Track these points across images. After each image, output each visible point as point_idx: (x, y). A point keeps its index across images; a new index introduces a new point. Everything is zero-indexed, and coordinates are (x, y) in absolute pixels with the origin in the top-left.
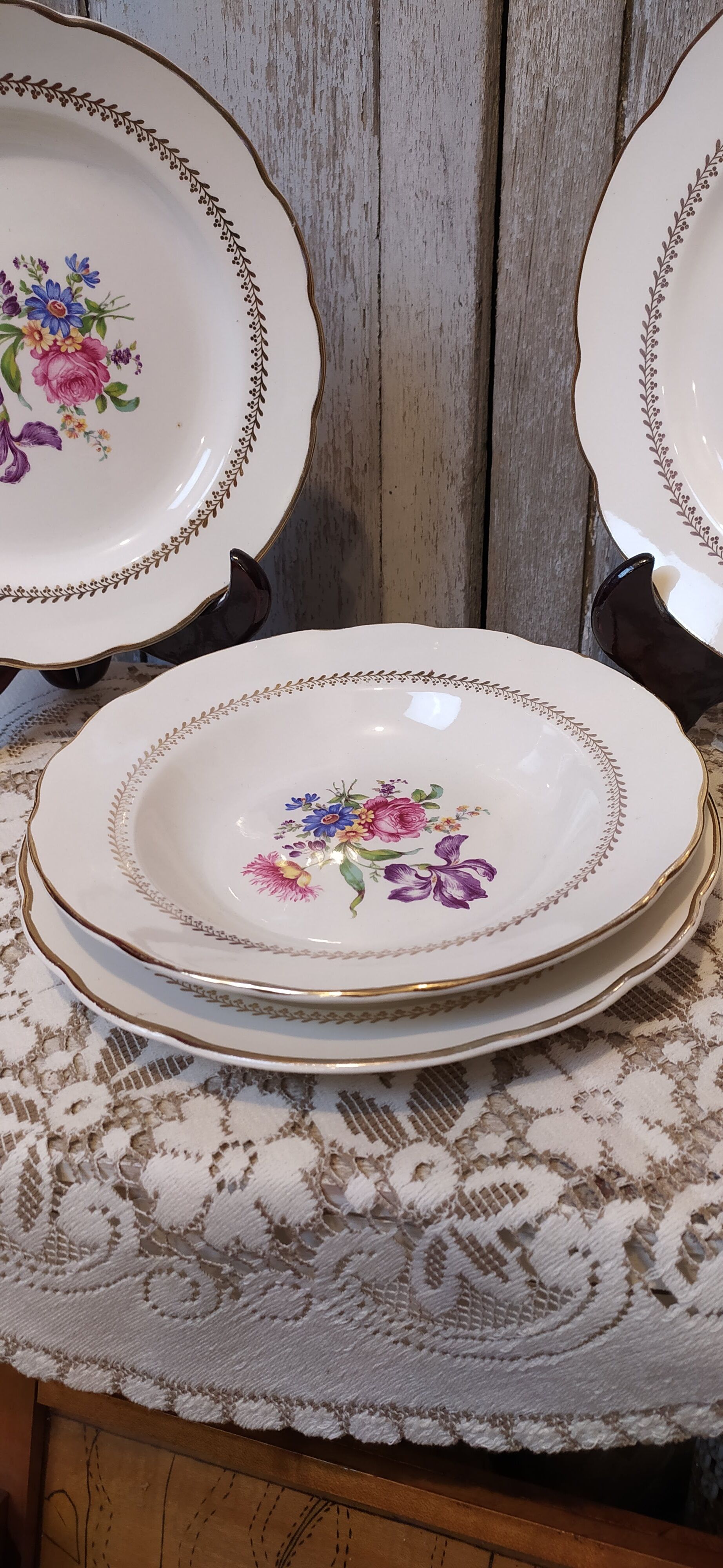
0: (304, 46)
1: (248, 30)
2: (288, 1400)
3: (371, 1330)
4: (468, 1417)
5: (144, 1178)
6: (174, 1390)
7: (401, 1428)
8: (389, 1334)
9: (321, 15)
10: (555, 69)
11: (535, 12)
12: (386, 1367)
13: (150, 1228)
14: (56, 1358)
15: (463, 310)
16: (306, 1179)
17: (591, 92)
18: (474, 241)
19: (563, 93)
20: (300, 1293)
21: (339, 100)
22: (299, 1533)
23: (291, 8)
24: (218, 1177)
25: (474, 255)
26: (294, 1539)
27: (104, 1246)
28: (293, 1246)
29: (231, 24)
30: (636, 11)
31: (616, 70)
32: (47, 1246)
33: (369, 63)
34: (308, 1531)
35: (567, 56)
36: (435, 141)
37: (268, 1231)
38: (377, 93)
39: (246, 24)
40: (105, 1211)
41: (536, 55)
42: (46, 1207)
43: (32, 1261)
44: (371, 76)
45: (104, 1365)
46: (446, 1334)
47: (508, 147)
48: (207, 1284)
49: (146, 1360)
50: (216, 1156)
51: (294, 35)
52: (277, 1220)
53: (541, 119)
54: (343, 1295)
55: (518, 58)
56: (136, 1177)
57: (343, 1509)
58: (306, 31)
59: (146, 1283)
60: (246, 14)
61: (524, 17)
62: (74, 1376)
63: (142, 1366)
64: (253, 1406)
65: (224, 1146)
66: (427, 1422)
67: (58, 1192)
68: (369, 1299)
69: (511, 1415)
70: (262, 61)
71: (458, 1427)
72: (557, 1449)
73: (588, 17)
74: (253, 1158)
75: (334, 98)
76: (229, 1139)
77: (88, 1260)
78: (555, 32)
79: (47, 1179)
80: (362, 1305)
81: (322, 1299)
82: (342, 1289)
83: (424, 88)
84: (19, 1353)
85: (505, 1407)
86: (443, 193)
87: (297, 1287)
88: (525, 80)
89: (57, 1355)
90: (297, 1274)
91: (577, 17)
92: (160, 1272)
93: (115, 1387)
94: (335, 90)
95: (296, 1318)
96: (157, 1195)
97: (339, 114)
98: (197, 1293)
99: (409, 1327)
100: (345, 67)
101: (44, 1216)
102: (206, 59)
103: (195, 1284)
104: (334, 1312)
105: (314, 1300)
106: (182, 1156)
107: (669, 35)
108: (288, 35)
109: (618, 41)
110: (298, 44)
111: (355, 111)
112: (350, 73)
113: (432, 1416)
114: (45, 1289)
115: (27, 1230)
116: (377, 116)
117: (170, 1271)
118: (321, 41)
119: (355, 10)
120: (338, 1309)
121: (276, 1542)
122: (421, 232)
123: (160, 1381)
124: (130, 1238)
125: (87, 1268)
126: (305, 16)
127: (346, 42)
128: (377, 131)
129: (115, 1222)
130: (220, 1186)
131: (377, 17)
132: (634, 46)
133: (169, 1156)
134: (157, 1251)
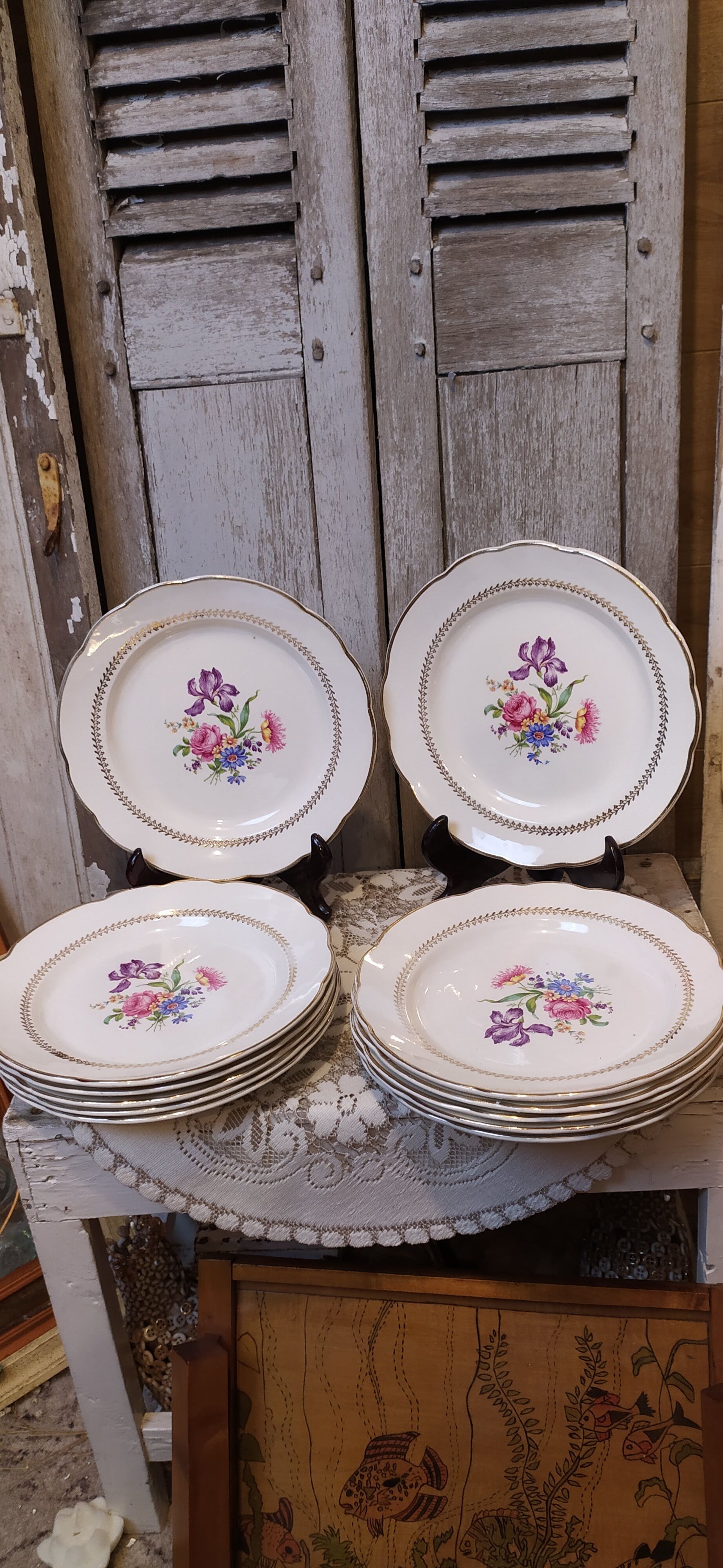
0: (278, 550)
1: (247, 542)
2: (375, 1228)
3: (412, 1178)
4: (459, 1219)
5: (308, 1115)
6: (320, 1231)
7: (429, 1233)
8: (420, 1179)
9: (286, 535)
10: (411, 556)
11: (398, 531)
12: (420, 1199)
13: (313, 1139)
14: (263, 1223)
15: (375, 673)
16: (380, 1104)
17: (430, 566)
18: (377, 640)
19: (416, 567)
20: (380, 1163)
21: (299, 574)
22: (378, 1323)
23: (270, 532)
24: (341, 1110)
25: (378, 646)
26: (376, 1327)
27: (291, 1152)
28: (377, 1137)
29: (236, 539)
30: (448, 529)
31: (441, 555)
32: (264, 1157)
33: (313, 558)
34: (382, 1321)
35: (416, 550)
36: (352, 593)
37: (366, 1131)
38: (319, 570)
39: (246, 538)
40: (291, 1135)
41: (400, 550)
42: (264, 1137)
43: (256, 1168)
44: (315, 563)
45: (286, 1224)
46: (445, 1173)
47: (390, 593)
48: (338, 1165)
49: (307, 1217)
50: (339, 1102)
51: (272, 544)
52: (369, 1125)
53: (405, 579)
54: (399, 1161)
55: (391, 552)
56: (305, 1115)
57: (400, 1304)
58: (278, 543)
59: (309, 1171)
60: (245, 534)
61: (392, 534)
62: (272, 1232)
63: (305, 1221)
64: (358, 1234)
65: (341, 1098)
66: (441, 1226)
67: (269, 1129)
68: (410, 1161)
69: (479, 1213)
70: (255, 556)
71: (455, 1226)
72: (501, 1225)
73: (425, 532)
74: (355, 1100)
75: (296, 573)
76: (342, 1095)
77: (283, 1161)
78: (409, 540)
79: (264, 1123)
80: (407, 1166)
81: (390, 1165)
82: (398, 1158)
83: (344, 569)
84: (245, 1223)
85: (475, 1209)
86: (358, 618)
87: (377, 1161)
88: (396, 562)
89: (264, 1222)
90: (378, 1153)
91: (419, 532)
92: (317, 1162)
93: (291, 1236)
94: (296, 570)
95: (378, 1179)
96: (315, 1123)
97: (299, 581)
98: (333, 1172)
99: (429, 1174)
100: (301, 559)
101: (263, 1142)
102: (224, 555)
103: (331, 1166)
104: (395, 1171)
105: (386, 1167)
106: (324, 1104)
107: (466, 539)
108: (269, 544)
109: (441, 543)
110: (274, 548)
111: (308, 579)
112: (304, 562)
113: (443, 1223)
114: (260, 1183)
115: (255, 1150)
116: (320, 581)
117: (322, 1160)
118: (287, 547)
119: (305, 533)
120: (397, 1170)
121: (367, 1331)
122: (348, 636)
123: (314, 1228)
124: (304, 1145)
125: (282, 1167)
126: (277, 536)
127: (301, 548)
128: (320, 588)
129: (296, 1139)
130: (343, 1113)
131: (316, 535)
132: (449, 544)
133: (318, 1105)
134: (316, 1150)
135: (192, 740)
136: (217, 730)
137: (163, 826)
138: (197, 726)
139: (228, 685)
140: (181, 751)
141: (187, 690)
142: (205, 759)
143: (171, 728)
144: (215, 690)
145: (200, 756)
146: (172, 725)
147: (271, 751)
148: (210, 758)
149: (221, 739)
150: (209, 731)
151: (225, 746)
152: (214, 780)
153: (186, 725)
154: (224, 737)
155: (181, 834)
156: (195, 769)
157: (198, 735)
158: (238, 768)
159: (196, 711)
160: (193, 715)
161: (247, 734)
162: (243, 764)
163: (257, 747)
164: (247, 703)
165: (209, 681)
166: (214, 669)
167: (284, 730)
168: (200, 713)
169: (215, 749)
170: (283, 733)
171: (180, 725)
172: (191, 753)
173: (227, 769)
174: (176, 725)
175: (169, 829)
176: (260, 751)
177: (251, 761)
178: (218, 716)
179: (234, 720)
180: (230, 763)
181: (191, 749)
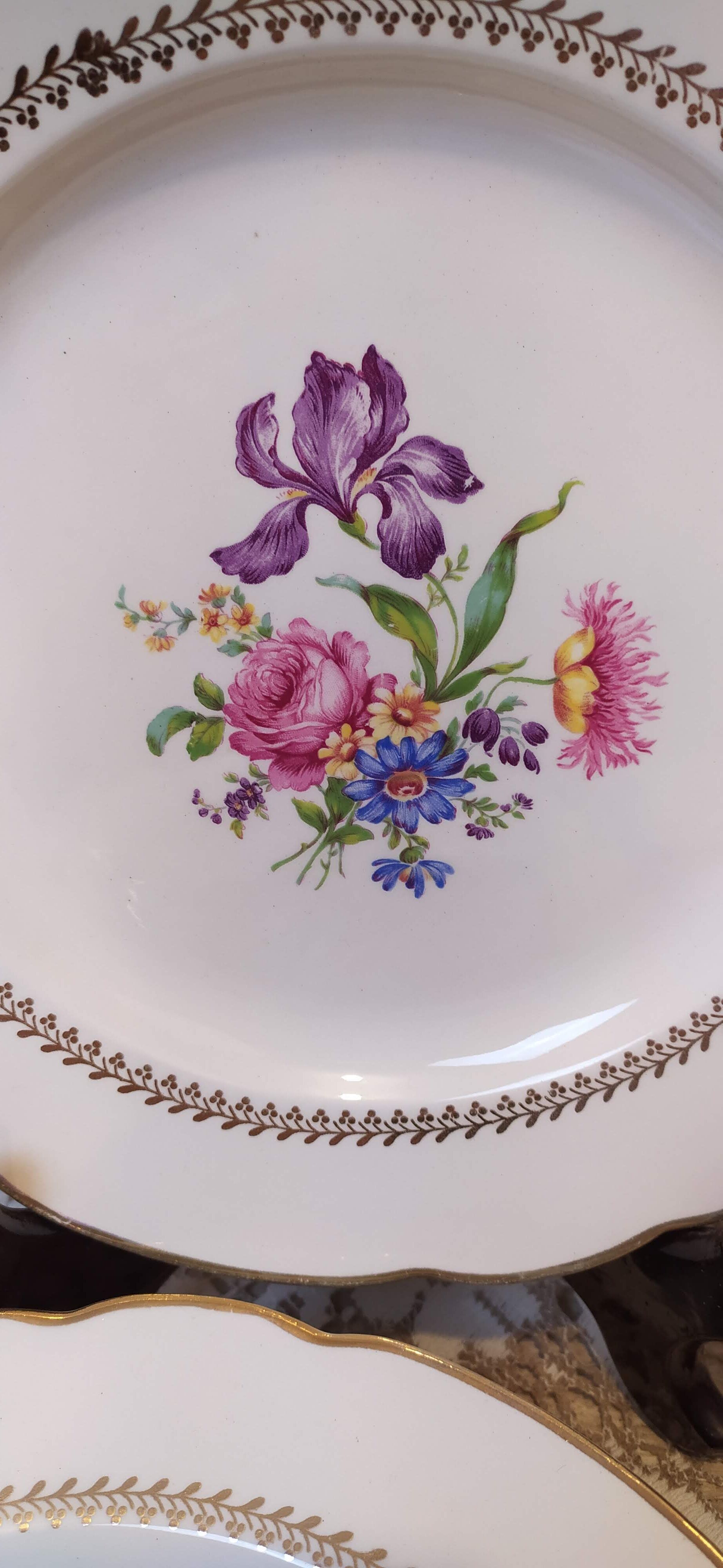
135: (235, 688)
136: (355, 658)
137: (84, 1039)
138: (266, 632)
139: (429, 443)
140: (184, 736)
141: (232, 451)
142: (284, 777)
143: (145, 628)
144: (364, 463)
145: (264, 765)
146: (152, 615)
147: (580, 769)
148: (307, 775)
149: (368, 697)
150: (315, 658)
151: (382, 728)
152: (317, 871)
153: (212, 622)
154: (381, 692)
155: (159, 1075)
156: (239, 814)
157: (263, 671)
158: (425, 828)
159: (267, 558)
160: (252, 577)
161: (486, 684)
162: (450, 814)
163: (523, 746)
164: (511, 541)
165: (345, 416)
166: (372, 355)
167: (657, 681)
168: (285, 569)
169: (333, 739)
170: (653, 693)
171: (188, 618)
172: (224, 748)
173: (377, 829)
174: (168, 615)
175: (107, 1052)
176: (532, 764)
177: (485, 805)
178: (367, 593)
179: (439, 615)
180: (391, 805)
181: (229, 730)
